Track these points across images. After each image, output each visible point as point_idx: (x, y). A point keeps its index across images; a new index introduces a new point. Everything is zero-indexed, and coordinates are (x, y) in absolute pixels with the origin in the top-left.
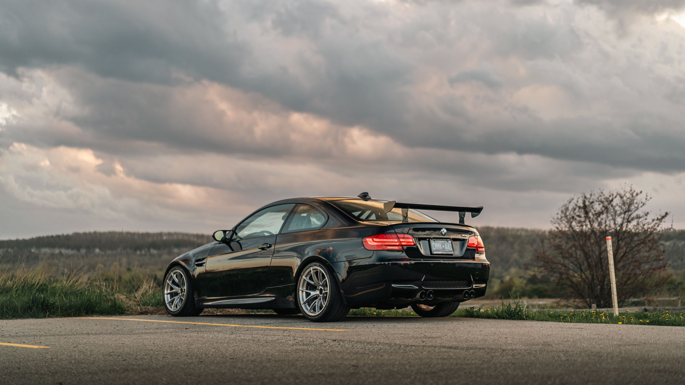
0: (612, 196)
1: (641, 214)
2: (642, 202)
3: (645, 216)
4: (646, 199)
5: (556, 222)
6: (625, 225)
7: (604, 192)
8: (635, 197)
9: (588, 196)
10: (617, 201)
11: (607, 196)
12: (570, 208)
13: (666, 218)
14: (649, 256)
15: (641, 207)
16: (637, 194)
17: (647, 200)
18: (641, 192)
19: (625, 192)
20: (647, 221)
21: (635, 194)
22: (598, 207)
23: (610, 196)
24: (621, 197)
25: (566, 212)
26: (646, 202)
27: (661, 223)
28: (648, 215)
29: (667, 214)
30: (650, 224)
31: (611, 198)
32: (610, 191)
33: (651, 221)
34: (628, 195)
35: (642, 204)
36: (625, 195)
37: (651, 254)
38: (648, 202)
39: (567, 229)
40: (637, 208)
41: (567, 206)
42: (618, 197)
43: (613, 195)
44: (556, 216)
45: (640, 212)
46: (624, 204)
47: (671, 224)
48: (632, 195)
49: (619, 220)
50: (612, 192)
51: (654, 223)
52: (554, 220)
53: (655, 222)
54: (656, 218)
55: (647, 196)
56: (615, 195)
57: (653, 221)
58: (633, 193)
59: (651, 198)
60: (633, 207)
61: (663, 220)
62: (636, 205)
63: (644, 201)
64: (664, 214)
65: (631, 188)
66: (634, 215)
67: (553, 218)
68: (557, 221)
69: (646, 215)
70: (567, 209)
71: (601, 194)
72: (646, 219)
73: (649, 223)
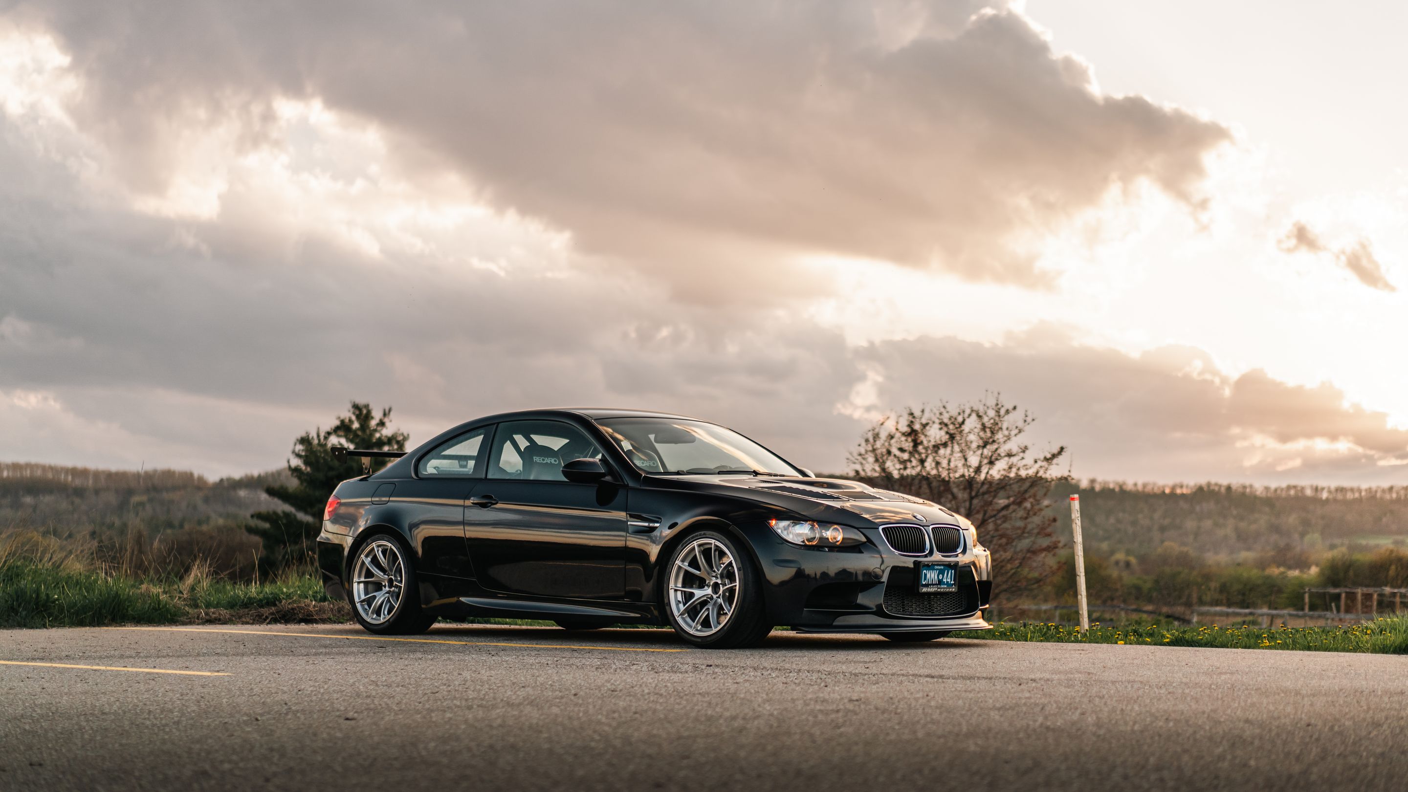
0: (962, 414)
1: (1015, 450)
2: (1017, 427)
3: (1021, 452)
4: (1025, 421)
5: (856, 461)
6: (984, 470)
7: (949, 408)
8: (1004, 416)
9: (917, 413)
10: (972, 423)
11: (954, 413)
12: (883, 435)
13: (1060, 457)
14: (1025, 528)
15: (1016, 435)
16: (1007, 412)
17: (1027, 423)
18: (1015, 408)
19: (986, 408)
20: (1024, 462)
21: (1002, 412)
22: (935, 434)
23: (959, 414)
24: (979, 417)
25: (875, 441)
26: (1024, 426)
27: (1051, 467)
28: (1027, 452)
29: (1062, 449)
30: (1030, 468)
31: (960, 419)
32: (960, 405)
33: (1032, 462)
34: (992, 413)
35: (1017, 431)
36: (986, 413)
37: (1029, 523)
38: (1028, 426)
39: (877, 475)
40: (1008, 438)
41: (876, 431)
42: (974, 416)
43: (964, 412)
44: (855, 450)
45: (1013, 445)
46: (984, 428)
47: (1068, 468)
48: (998, 412)
49: (974, 461)
50: (962, 407)
51: (1037, 466)
52: (853, 456)
53: (1040, 463)
54: (1042, 458)
55: (1026, 416)
56: (968, 412)
57: (1036, 462)
58: (999, 409)
59: (1033, 420)
60: (999, 436)
61: (1055, 461)
62: (1006, 433)
63: (1020, 424)
64: (1055, 450)
65: (997, 401)
66: (1002, 451)
67: (851, 454)
68: (857, 459)
69: (1024, 452)
70: (876, 436)
71: (942, 410)
72: (1023, 458)
73: (1026, 465)
